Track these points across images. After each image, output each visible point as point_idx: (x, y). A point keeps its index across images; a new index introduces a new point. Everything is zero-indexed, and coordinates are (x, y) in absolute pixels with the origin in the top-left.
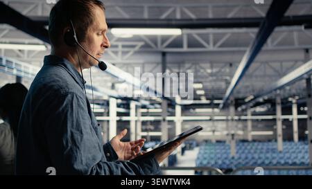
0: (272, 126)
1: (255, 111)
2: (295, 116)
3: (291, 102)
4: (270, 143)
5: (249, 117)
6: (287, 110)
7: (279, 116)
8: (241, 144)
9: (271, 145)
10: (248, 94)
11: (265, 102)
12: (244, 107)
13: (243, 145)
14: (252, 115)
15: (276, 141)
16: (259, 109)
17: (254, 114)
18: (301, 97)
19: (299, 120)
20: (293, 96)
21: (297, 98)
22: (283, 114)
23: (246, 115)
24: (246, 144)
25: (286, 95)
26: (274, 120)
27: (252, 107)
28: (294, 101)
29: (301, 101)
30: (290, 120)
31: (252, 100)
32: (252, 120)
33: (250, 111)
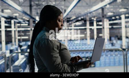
0: (84, 32)
1: (75, 25)
2: (95, 27)
3: (93, 20)
5: (73, 28)
6: (92, 24)
7: (88, 27)
8: (69, 42)
9: (84, 41)
10: (72, 16)
11: (82, 20)
12: (70, 23)
13: (70, 42)
14: (75, 27)
15: (86, 39)
16: (78, 23)
17: (75, 26)
18: (98, 17)
19: (97, 29)
20: (94, 17)
21: (96, 18)
22: (90, 26)
23: (71, 27)
24: (72, 41)
25: (91, 16)
26: (86, 29)
27: (74, 22)
28: (95, 19)
29: (99, 19)
30: (93, 29)
31: (75, 19)
32: (75, 29)
33: (73, 24)
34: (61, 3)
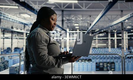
0: (106, 42)
1: (99, 36)
2: (115, 38)
3: (114, 32)
4: (105, 49)
5: (97, 38)
6: (113, 35)
7: (110, 38)
8: (93, 49)
9: (106, 50)
10: (97, 29)
11: (104, 32)
12: (95, 34)
13: (94, 50)
15: (108, 48)
16: (101, 35)
18: (118, 30)
19: (117, 39)
20: (115, 30)
21: (117, 30)
22: (111, 37)
23: (95, 37)
24: (95, 49)
25: (112, 29)
26: (107, 39)
27: (98, 34)
28: (115, 32)
29: (119, 32)
30: (114, 39)
31: (98, 31)
32: (98, 39)
33: (97, 36)
34: (87, 18)
